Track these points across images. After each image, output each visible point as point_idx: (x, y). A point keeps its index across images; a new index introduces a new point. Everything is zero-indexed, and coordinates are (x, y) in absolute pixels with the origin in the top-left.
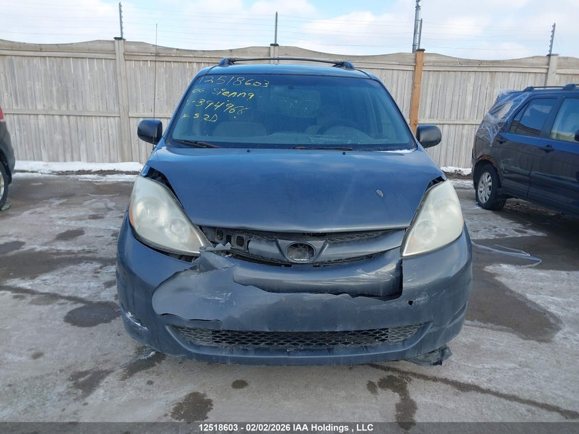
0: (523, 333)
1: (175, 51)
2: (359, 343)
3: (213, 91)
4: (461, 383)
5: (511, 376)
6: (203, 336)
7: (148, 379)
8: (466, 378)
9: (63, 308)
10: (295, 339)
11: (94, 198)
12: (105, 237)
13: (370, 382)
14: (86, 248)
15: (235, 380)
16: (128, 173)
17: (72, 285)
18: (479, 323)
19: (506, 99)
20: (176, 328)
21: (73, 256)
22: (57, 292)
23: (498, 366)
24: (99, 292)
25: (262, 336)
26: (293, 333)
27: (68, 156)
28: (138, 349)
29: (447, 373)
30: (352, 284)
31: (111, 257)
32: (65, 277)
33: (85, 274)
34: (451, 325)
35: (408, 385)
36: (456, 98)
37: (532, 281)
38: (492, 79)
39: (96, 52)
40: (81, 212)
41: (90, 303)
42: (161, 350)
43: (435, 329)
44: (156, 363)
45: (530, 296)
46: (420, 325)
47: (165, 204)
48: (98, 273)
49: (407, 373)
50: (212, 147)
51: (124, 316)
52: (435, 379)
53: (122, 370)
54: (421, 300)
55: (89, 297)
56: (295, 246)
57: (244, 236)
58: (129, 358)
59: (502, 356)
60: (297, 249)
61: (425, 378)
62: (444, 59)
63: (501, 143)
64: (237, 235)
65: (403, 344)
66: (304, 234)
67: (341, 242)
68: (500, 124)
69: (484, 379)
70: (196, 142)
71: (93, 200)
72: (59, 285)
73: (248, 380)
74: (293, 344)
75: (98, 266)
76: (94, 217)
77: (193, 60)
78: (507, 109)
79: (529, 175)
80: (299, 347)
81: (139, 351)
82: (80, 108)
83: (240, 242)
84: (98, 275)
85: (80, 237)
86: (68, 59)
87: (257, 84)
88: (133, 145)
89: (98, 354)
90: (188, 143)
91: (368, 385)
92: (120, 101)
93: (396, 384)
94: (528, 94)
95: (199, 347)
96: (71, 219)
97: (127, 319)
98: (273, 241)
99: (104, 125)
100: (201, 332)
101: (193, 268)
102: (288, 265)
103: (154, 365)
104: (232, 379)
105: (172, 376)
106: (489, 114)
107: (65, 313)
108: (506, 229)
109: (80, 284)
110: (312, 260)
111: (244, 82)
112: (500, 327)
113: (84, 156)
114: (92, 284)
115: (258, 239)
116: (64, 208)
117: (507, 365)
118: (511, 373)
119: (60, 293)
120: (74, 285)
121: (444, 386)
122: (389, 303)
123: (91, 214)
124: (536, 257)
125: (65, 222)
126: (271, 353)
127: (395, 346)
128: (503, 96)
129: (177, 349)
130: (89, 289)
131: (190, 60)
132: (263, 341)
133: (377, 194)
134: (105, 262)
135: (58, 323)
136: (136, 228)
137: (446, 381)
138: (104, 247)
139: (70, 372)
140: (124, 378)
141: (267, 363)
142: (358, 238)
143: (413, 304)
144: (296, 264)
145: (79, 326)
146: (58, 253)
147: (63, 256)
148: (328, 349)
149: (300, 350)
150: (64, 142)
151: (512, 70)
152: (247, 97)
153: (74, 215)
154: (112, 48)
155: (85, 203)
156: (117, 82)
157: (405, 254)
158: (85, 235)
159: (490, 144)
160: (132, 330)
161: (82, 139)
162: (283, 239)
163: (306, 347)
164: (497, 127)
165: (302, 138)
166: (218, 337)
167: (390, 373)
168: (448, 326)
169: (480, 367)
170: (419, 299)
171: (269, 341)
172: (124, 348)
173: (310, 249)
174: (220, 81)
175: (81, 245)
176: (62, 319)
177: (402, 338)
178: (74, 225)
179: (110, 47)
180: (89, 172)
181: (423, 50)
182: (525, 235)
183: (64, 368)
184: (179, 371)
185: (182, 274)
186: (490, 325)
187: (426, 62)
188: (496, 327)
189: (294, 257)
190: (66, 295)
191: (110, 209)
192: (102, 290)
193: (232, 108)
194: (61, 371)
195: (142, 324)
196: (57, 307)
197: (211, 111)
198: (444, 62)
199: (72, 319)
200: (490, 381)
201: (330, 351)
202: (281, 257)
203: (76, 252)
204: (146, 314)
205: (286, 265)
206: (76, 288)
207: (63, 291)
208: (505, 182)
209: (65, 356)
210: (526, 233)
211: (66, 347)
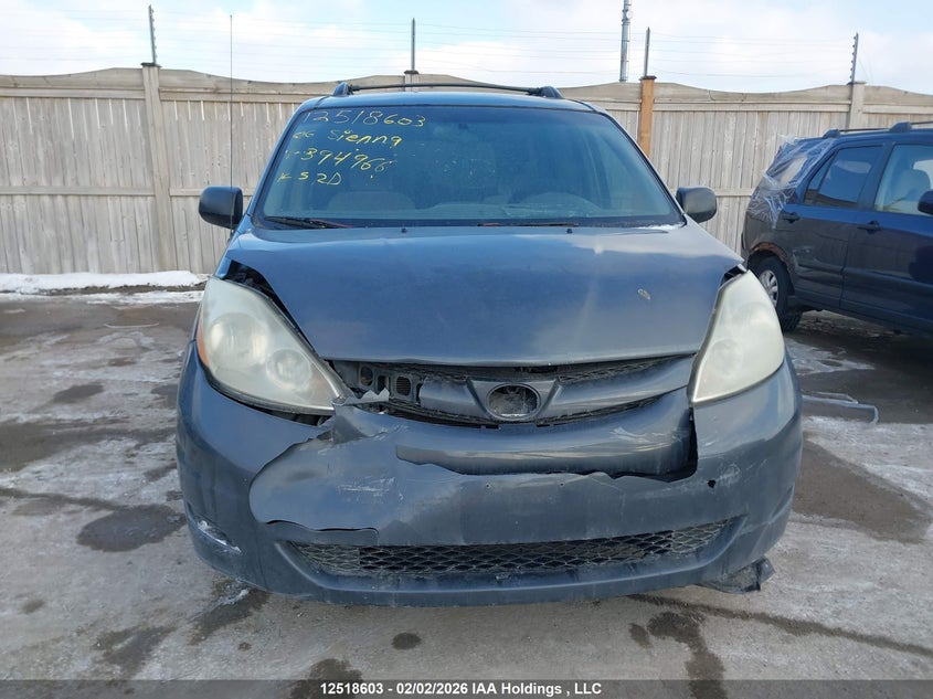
0: (874, 530)
1: (246, 84)
2: (621, 559)
3: (330, 135)
4: (789, 621)
5: (870, 604)
6: (344, 558)
7: (239, 640)
8: (798, 611)
9: (73, 520)
10: (508, 556)
11: (116, 331)
12: (142, 395)
13: (634, 626)
14: (107, 414)
15: (397, 633)
16: (171, 289)
17: (86, 479)
18: (798, 516)
19: (795, 151)
20: (293, 547)
21: (85, 429)
22: (61, 492)
23: (845, 587)
24: (137, 490)
25: (452, 553)
26: (510, 546)
27: (67, 263)
28: (217, 586)
29: (763, 604)
30: (608, 455)
31: (153, 428)
32: (73, 466)
33: (110, 460)
34: (773, 521)
35: (701, 627)
36: (707, 155)
37: (869, 443)
38: (763, 123)
39: (110, 87)
40: (96, 355)
41: (123, 509)
42: (267, 587)
43: (750, 528)
44: (251, 610)
45: (871, 468)
46: (725, 522)
47: (264, 325)
48: (133, 455)
49: (694, 607)
50: (337, 227)
51: (193, 529)
52: (745, 616)
53: (190, 626)
54: (728, 478)
55: (120, 498)
56: (502, 391)
57: (410, 377)
58: (202, 603)
59: (847, 569)
60: (504, 396)
61: (729, 614)
62: (686, 92)
63: (791, 221)
64: (397, 375)
65: (698, 556)
66: (519, 370)
67: (582, 382)
68: (787, 191)
69: (826, 610)
70: (307, 220)
71: (115, 335)
72: (64, 480)
73: (420, 633)
74: (505, 566)
75: (132, 444)
76: (119, 363)
77: (277, 99)
78: (796, 167)
79: (841, 272)
80: (517, 570)
81: (220, 589)
82: (85, 182)
83: (404, 386)
84: (131, 459)
85: (96, 396)
86: (63, 101)
87: (404, 122)
88: (178, 242)
89: (145, 598)
90: (294, 222)
91: (631, 631)
92: (155, 170)
93: (681, 627)
94: (831, 141)
95: (336, 578)
96: (78, 367)
97: (200, 533)
98: (463, 384)
99: (128, 211)
100: (340, 551)
101: (323, 437)
102: (494, 425)
103: (250, 615)
104: (390, 633)
105: (284, 633)
106: (766, 177)
107: (78, 528)
108: (809, 361)
109: (102, 477)
110: (534, 414)
111: (381, 120)
112: (834, 520)
113: (94, 263)
114: (124, 476)
115: (436, 381)
116: (65, 348)
117: (860, 584)
118: (869, 599)
119: (66, 494)
120: (92, 478)
121: (762, 627)
122: (674, 486)
123: (113, 357)
124: (867, 404)
125: (68, 373)
126: (469, 584)
127: (683, 560)
128: (789, 148)
129: (295, 584)
130: (119, 484)
131: (271, 99)
132: (452, 563)
133: (640, 296)
134: (146, 437)
135: (66, 546)
136: (213, 370)
137: (764, 618)
138: (140, 411)
139: (97, 634)
140: (196, 641)
141: (462, 602)
142: (612, 373)
143: (715, 486)
144: (507, 422)
145: (105, 551)
146: (59, 424)
147: (67, 430)
148: (568, 571)
149: (519, 576)
150: (59, 240)
151: (794, 108)
152: (390, 142)
153: (83, 360)
154: (138, 81)
155: (101, 340)
156: (147, 138)
157: (695, 399)
158: (105, 393)
159: (771, 224)
160: (209, 552)
161: (90, 235)
162: (481, 379)
163: (530, 570)
164: (782, 197)
165: (490, 210)
166: (370, 559)
167: (666, 609)
168: (771, 521)
169: (815, 590)
170: (725, 477)
171: (463, 563)
172: (192, 586)
173: (530, 395)
174: (340, 119)
175: (97, 410)
176: (74, 540)
177: (694, 547)
178: (85, 377)
179: (134, 78)
180: (104, 290)
181: (653, 78)
182: (839, 369)
183: (85, 628)
184: (294, 623)
185: (302, 448)
186: (817, 518)
187: (658, 98)
188: (827, 520)
189: (500, 412)
190: (79, 496)
191: (145, 349)
192: (143, 485)
193: (365, 161)
194: (79, 632)
195: (229, 542)
196: (62, 518)
197: (329, 167)
198: (688, 97)
199: (92, 538)
200: (837, 613)
201: (572, 574)
202: (478, 411)
203: (91, 421)
204: (239, 523)
205: (488, 427)
206: (96, 483)
207: (71, 490)
208: (801, 286)
209: (85, 606)
210: (840, 365)
211: (84, 588)
